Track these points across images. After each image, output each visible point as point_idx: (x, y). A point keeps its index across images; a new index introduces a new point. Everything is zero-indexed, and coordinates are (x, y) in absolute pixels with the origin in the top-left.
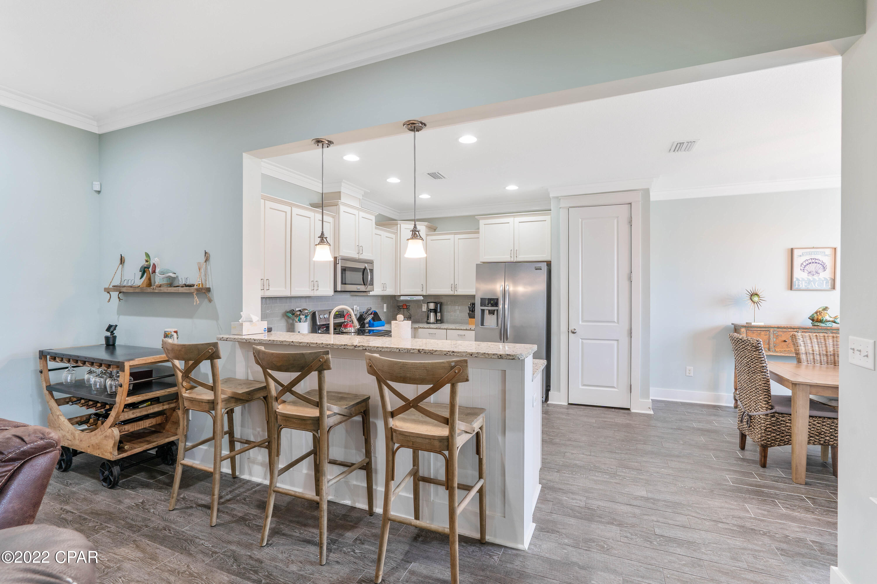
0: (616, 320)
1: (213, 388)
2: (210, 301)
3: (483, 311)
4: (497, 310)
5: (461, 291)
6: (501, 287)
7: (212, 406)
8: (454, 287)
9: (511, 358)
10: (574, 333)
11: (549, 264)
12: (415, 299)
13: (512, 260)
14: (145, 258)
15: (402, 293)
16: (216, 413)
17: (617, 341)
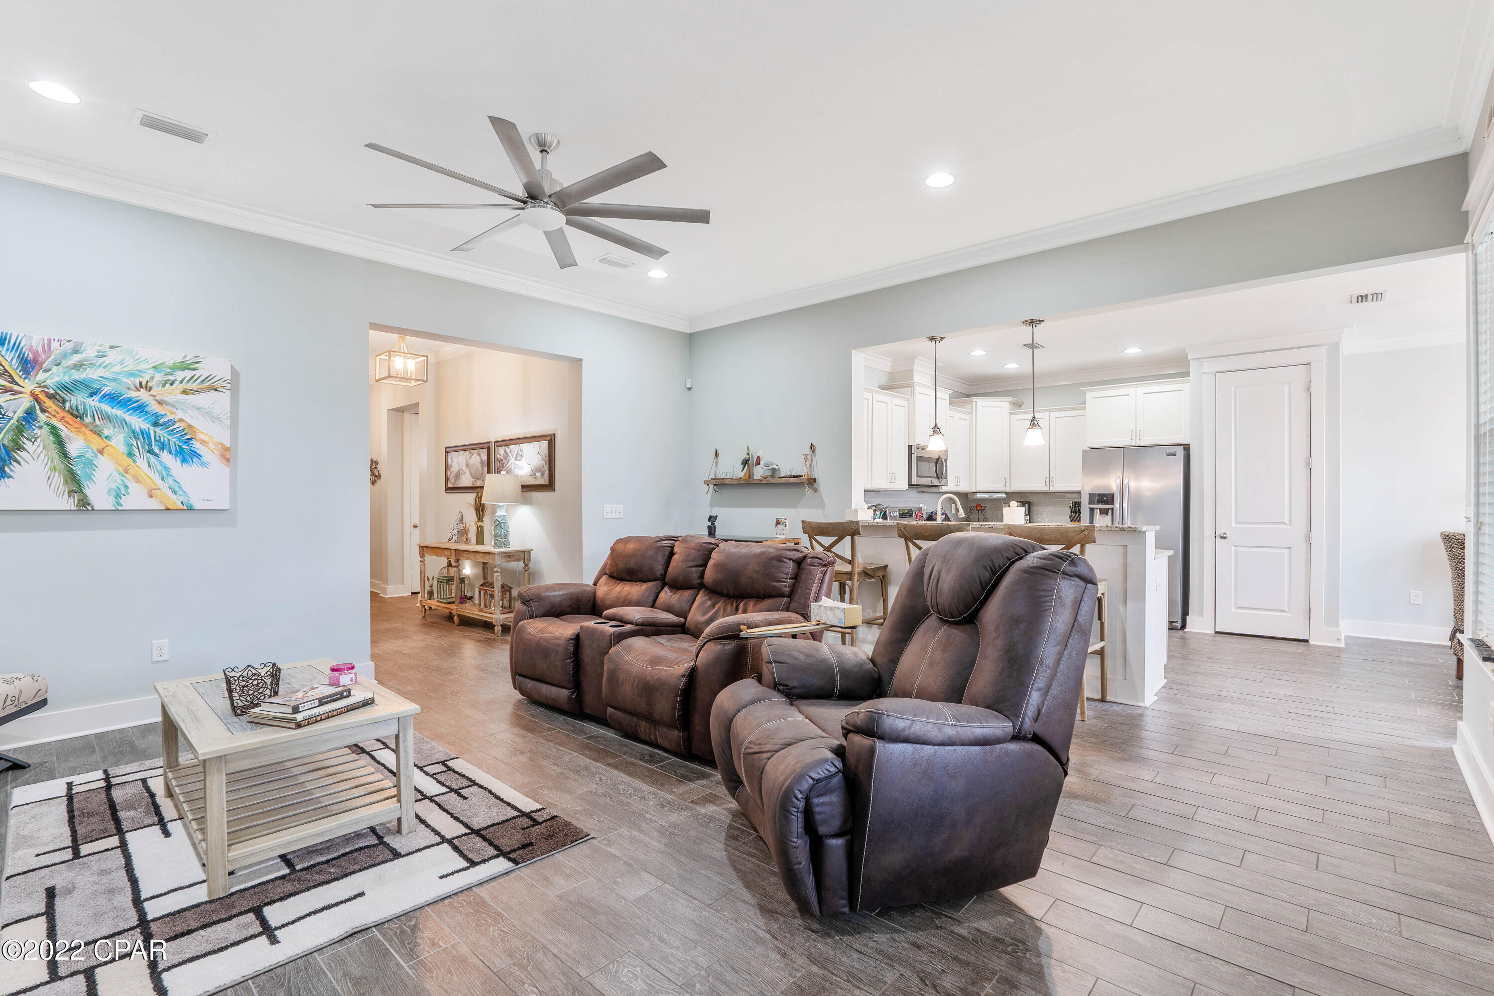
0: (1287, 521)
1: (850, 562)
2: (816, 490)
3: (1092, 510)
4: (1112, 509)
5: (1059, 486)
6: (1117, 480)
7: (849, 577)
8: (1050, 480)
9: (1132, 529)
10: (1223, 538)
11: (1187, 448)
12: (995, 497)
13: (1134, 444)
14: (746, 451)
15: (979, 489)
16: (853, 585)
17: (1288, 550)
